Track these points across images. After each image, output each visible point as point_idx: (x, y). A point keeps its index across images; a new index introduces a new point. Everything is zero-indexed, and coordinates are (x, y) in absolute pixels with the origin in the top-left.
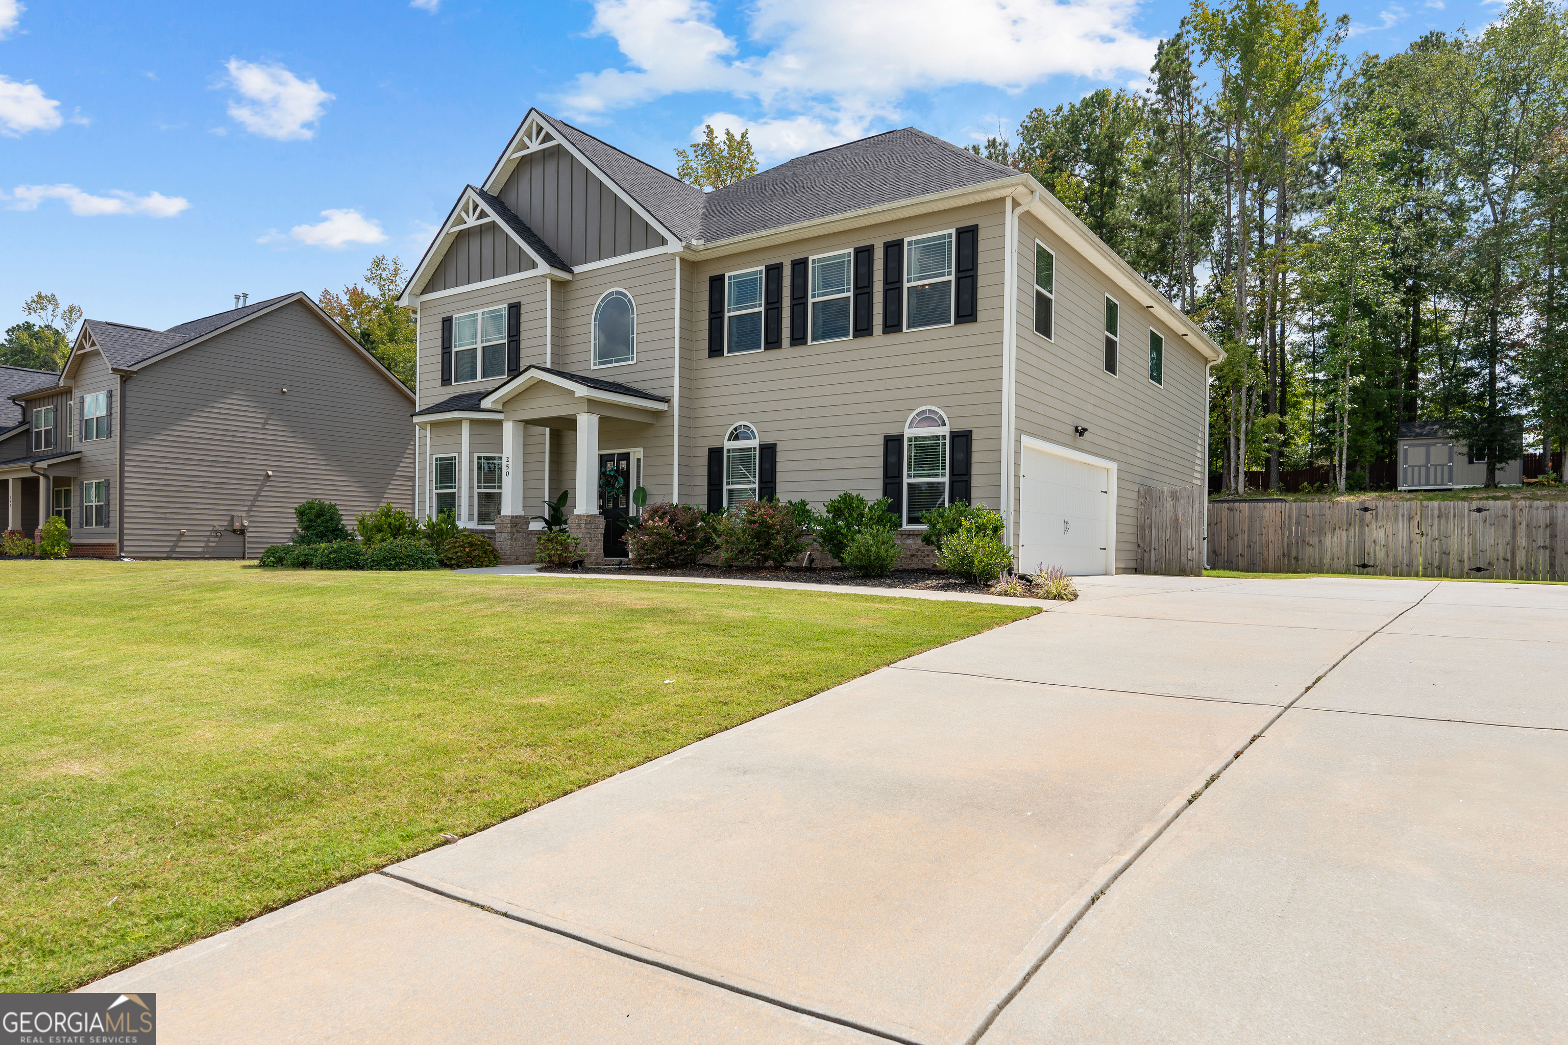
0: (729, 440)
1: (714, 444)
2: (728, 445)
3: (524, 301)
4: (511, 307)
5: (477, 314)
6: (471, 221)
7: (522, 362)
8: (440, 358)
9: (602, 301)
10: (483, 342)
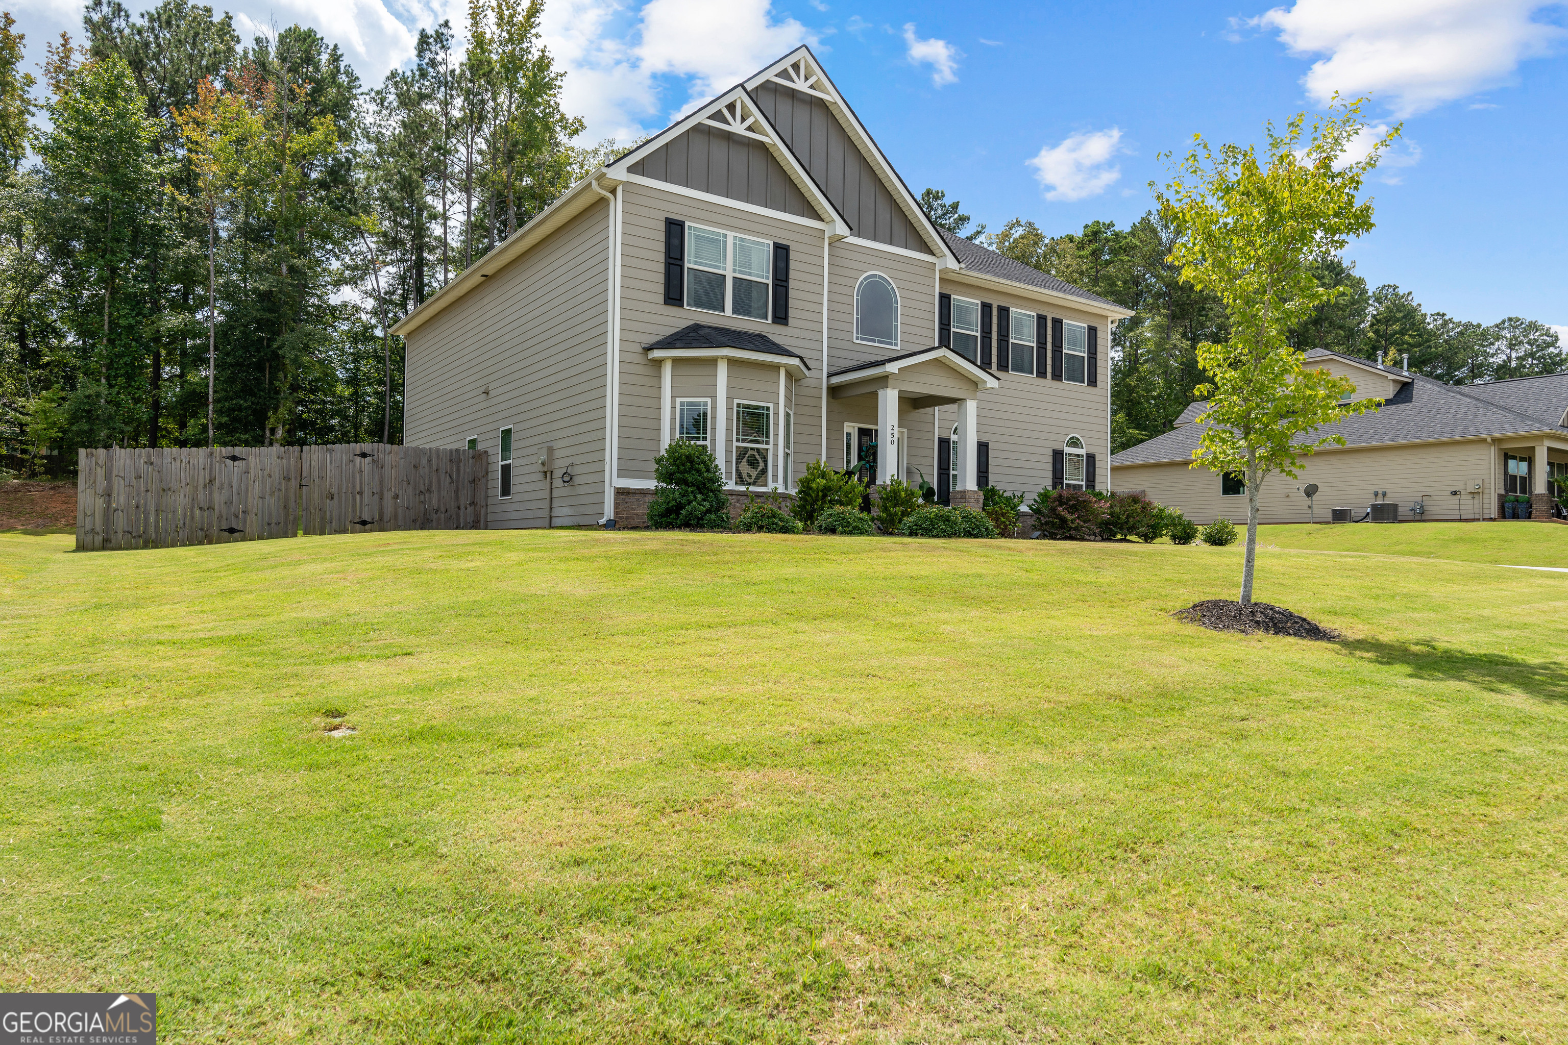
3: (793, 246)
4: (776, 246)
5: (725, 236)
6: (737, 128)
7: (792, 313)
8: (661, 268)
9: (865, 279)
10: (734, 271)
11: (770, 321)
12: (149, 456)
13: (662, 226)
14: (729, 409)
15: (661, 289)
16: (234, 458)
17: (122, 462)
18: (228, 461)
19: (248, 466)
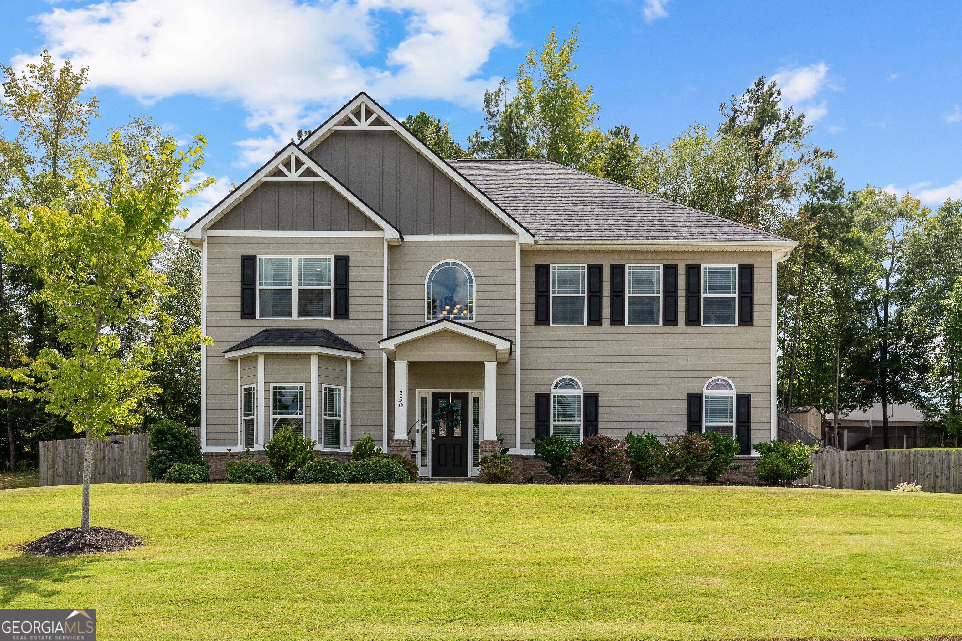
0: (556, 387)
1: (542, 390)
2: (554, 392)
3: (352, 256)
4: (337, 259)
5: (291, 260)
6: (293, 176)
7: (352, 308)
8: (239, 293)
9: (437, 268)
10: (299, 284)
11: (332, 318)
12: (72, 443)
13: (239, 263)
14: (266, 391)
15: (239, 308)
16: (116, 442)
17: (60, 448)
18: (114, 445)
19: (123, 447)
